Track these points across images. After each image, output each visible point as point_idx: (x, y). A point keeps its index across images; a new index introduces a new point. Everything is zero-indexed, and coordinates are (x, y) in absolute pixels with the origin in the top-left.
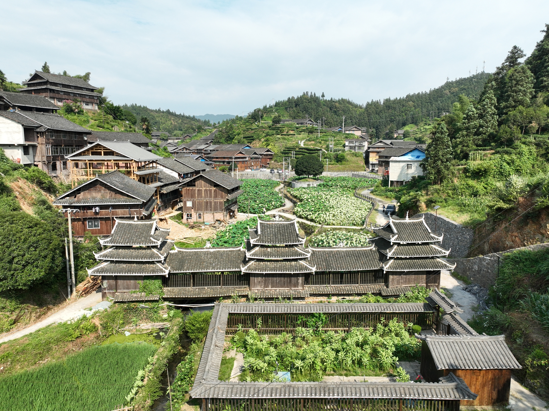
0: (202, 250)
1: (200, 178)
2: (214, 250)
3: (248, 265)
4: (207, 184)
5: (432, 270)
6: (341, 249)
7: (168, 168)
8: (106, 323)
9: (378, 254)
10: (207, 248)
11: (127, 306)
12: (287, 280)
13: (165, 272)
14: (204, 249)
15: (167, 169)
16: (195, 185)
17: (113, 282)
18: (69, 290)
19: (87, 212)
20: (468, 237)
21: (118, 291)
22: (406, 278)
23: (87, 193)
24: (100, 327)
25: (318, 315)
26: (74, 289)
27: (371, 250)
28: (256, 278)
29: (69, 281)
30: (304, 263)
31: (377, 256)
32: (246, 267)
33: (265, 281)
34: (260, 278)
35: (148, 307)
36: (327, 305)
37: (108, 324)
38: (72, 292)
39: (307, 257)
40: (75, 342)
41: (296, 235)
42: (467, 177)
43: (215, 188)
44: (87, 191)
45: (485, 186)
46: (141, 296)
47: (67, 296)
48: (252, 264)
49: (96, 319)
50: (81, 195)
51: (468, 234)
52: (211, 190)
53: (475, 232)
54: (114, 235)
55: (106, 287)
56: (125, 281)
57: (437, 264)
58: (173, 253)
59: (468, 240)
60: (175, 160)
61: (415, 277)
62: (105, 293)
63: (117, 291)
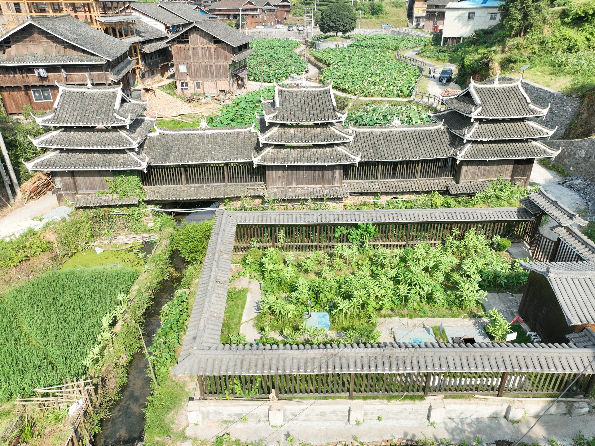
0: (195, 132)
1: (194, 30)
2: (213, 131)
3: (263, 154)
4: (204, 40)
5: (525, 158)
6: (396, 129)
7: (150, 17)
8: (66, 238)
9: (448, 135)
10: (202, 129)
11: (95, 213)
12: (319, 175)
13: (141, 166)
14: (197, 130)
15: (149, 19)
16: (188, 42)
17: (69, 180)
18: (9, 192)
19: (27, 76)
20: (570, 110)
21: (79, 192)
22: (484, 170)
23: (20, 47)
24: (56, 244)
25: (364, 227)
26: (18, 190)
27: (437, 130)
28: (274, 172)
29: (6, 179)
30: (343, 150)
31: (447, 138)
32: (260, 157)
33: (288, 175)
34: (280, 172)
35: (124, 213)
36: (378, 213)
37: (69, 239)
38: (14, 193)
39: (348, 141)
40: (20, 267)
41: (332, 108)
42: (564, 23)
43: (215, 46)
44: (21, 43)
45: (588, 36)
46: (112, 199)
47: (8, 199)
48: (268, 152)
49: (50, 233)
50: (13, 50)
51: (571, 105)
52: (211, 48)
53: (582, 103)
54: (58, 110)
55: (60, 187)
56: (87, 178)
57: (532, 149)
58: (154, 137)
59: (569, 115)
60: (160, 6)
61: (497, 168)
62: (61, 195)
63: (77, 191)
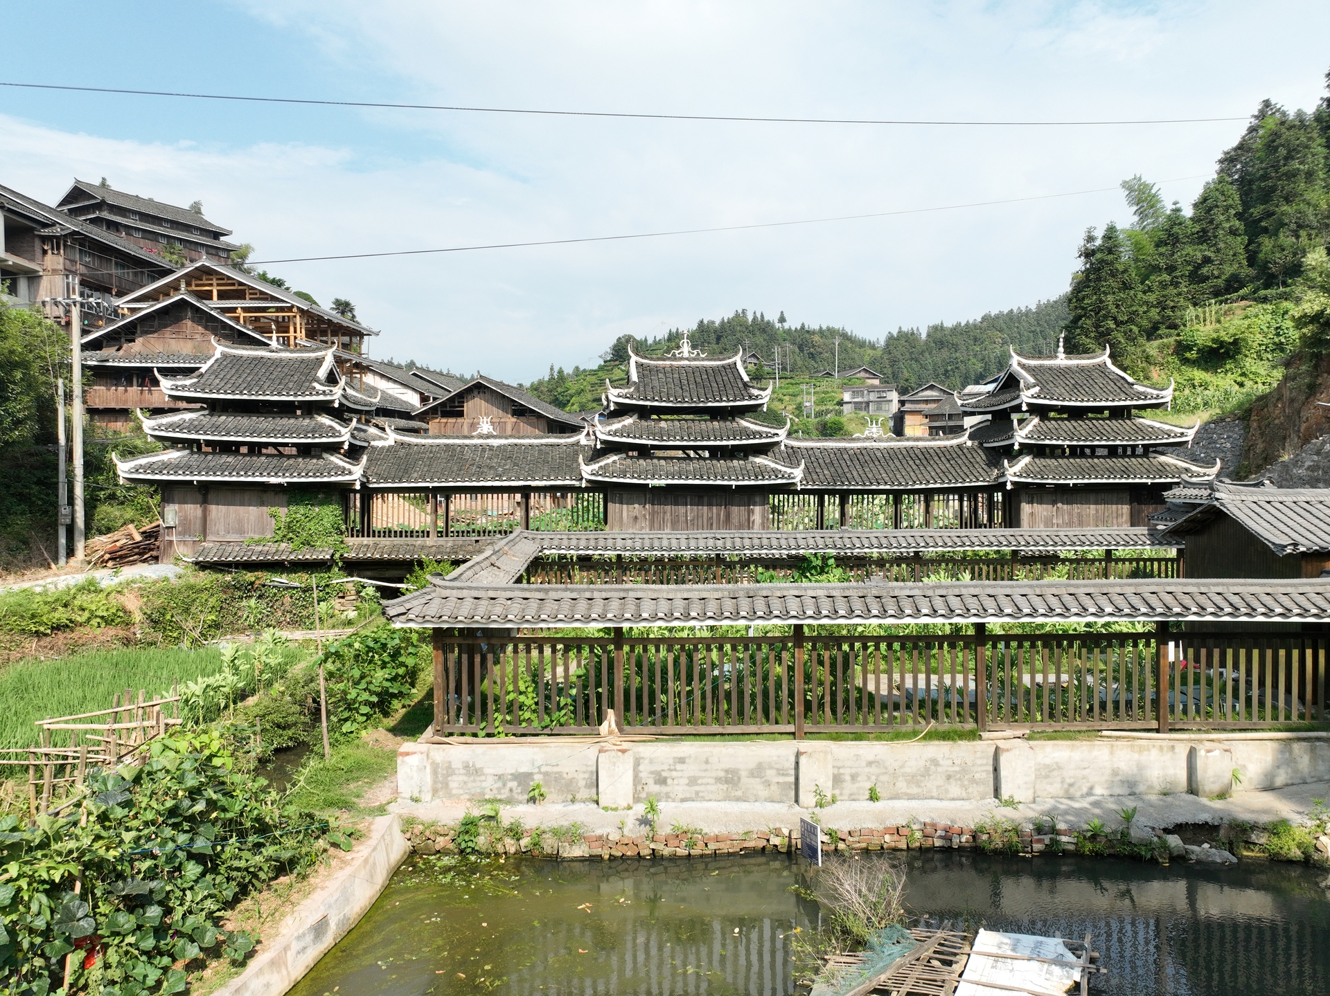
0: (467, 442)
2: (503, 442)
3: (602, 464)
4: (494, 409)
6: (874, 444)
8: (163, 611)
9: (981, 453)
10: (481, 436)
11: (234, 579)
12: (718, 515)
13: (350, 473)
14: (472, 437)
16: (461, 414)
17: (193, 510)
18: (63, 541)
19: (150, 390)
21: (208, 538)
22: (1070, 514)
23: (152, 341)
24: (138, 617)
26: (80, 547)
27: (960, 446)
28: (625, 506)
29: (64, 512)
30: (766, 462)
31: (981, 457)
32: (595, 466)
33: (653, 514)
34: (636, 506)
35: (298, 585)
36: (847, 535)
37: (168, 617)
38: (70, 552)
39: (776, 439)
44: (155, 335)
46: (277, 551)
47: (56, 559)
48: (614, 462)
49: (131, 596)
50: (138, 345)
51: (1229, 437)
52: (505, 423)
53: (1248, 427)
54: (206, 377)
55: (172, 524)
56: (232, 508)
57: (1160, 467)
58: (383, 448)
59: (1229, 455)
60: (414, 374)
61: (1097, 511)
62: (171, 542)
63: (205, 537)
